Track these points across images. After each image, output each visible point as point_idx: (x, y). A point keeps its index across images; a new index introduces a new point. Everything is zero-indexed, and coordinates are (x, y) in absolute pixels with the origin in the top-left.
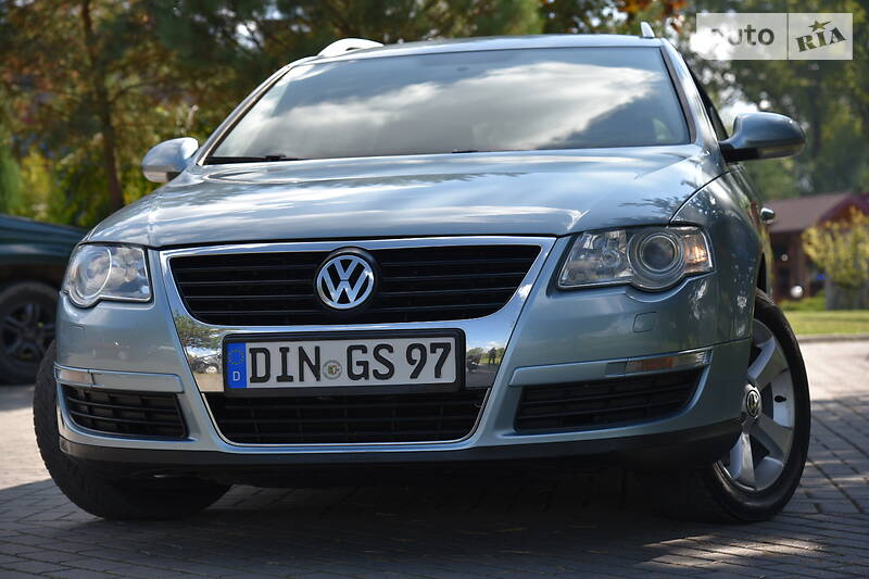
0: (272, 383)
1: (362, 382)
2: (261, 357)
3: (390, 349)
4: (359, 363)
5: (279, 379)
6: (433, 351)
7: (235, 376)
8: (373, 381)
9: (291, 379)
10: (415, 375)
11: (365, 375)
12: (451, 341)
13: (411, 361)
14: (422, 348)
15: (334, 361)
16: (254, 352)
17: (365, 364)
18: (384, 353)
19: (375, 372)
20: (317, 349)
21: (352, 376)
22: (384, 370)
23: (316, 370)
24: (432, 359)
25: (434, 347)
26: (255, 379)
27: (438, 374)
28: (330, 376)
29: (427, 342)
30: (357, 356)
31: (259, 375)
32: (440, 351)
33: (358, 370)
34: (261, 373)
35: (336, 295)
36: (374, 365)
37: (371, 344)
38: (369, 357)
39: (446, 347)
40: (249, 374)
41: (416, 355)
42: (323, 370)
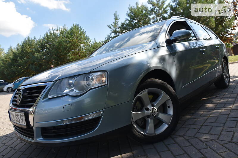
8: (18, 123)
10: (22, 122)
12: (24, 115)
19: (18, 120)
24: (23, 118)
42: (14, 119)
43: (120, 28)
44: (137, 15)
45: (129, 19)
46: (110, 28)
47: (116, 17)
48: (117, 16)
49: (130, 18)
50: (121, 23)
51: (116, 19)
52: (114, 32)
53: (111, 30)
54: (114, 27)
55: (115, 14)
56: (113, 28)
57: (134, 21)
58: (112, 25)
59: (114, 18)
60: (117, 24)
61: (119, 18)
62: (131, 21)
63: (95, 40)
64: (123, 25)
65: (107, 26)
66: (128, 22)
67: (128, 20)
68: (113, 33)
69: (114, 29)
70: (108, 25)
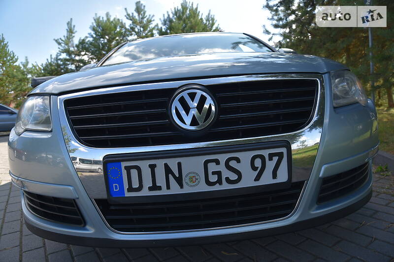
0: (145, 192)
1: (217, 188)
2: (134, 173)
3: (238, 160)
4: (214, 173)
5: (150, 189)
6: (271, 159)
7: (115, 188)
8: (225, 186)
9: (160, 188)
10: (257, 178)
11: (219, 182)
12: (284, 150)
13: (254, 168)
14: (262, 157)
15: (194, 173)
16: (128, 169)
17: (219, 173)
18: (233, 164)
19: (227, 179)
20: (179, 164)
21: (208, 183)
22: (234, 177)
23: (179, 181)
24: (270, 165)
25: (271, 156)
26: (131, 189)
27: (275, 176)
28: (192, 184)
29: (266, 153)
30: (212, 167)
31: (134, 187)
32: (276, 159)
33: (213, 178)
34: (136, 185)
35: (188, 120)
36: (226, 174)
37: (223, 158)
38: (222, 168)
39: (280, 155)
40: (126, 186)
41: (258, 163)
42: (185, 180)
43: (77, 46)
44: (108, 32)
45: (94, 36)
46: (59, 44)
47: (71, 27)
48: (73, 27)
49: (96, 34)
50: (78, 40)
51: (71, 31)
52: (66, 52)
53: (59, 48)
54: (67, 44)
55: (69, 24)
56: (63, 45)
57: (102, 39)
58: (62, 40)
59: (67, 30)
60: (71, 40)
61: (76, 32)
62: (97, 39)
63: (27, 60)
64: (82, 42)
65: (54, 40)
66: (91, 39)
67: (92, 36)
68: (63, 53)
69: (66, 46)
70: (56, 39)
